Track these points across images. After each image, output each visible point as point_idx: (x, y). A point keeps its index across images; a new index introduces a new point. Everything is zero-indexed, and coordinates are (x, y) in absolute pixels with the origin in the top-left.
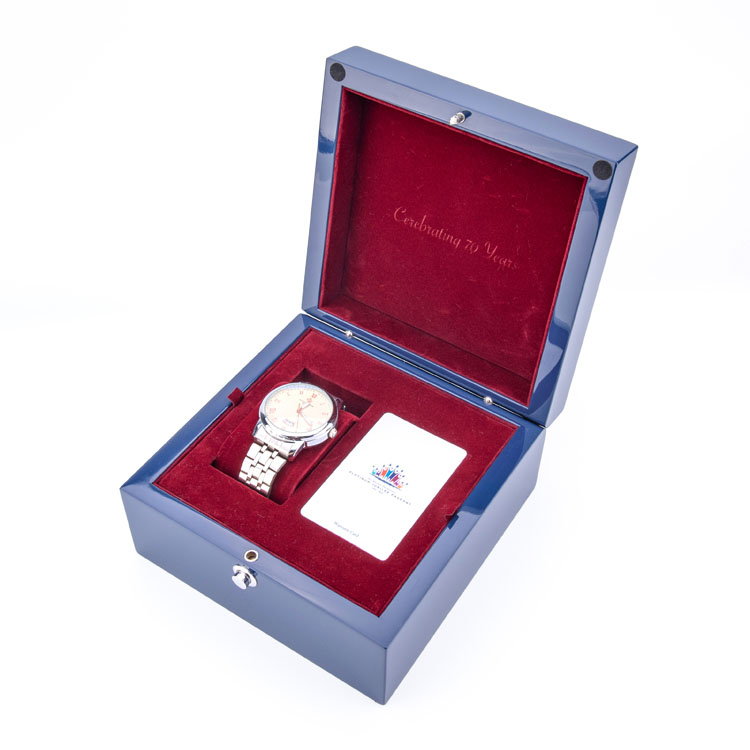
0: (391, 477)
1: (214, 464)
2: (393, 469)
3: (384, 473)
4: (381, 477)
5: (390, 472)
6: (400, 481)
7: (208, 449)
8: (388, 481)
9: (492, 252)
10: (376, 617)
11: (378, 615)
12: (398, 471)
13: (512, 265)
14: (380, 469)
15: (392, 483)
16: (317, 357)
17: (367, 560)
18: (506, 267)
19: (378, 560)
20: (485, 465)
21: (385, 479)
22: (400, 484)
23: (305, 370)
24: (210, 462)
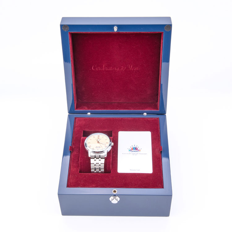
0: (135, 149)
1: (80, 172)
2: (134, 146)
3: (132, 149)
4: (132, 151)
5: (134, 148)
6: (139, 149)
7: (75, 169)
8: (135, 150)
9: (131, 67)
10: (163, 189)
11: (163, 187)
12: (136, 146)
13: (139, 69)
14: (130, 148)
15: (137, 151)
16: (84, 125)
17: (147, 175)
18: (137, 70)
19: (151, 174)
20: (158, 133)
21: (134, 150)
22: (139, 150)
23: (83, 131)
24: (79, 172)
